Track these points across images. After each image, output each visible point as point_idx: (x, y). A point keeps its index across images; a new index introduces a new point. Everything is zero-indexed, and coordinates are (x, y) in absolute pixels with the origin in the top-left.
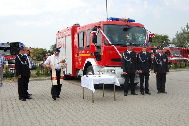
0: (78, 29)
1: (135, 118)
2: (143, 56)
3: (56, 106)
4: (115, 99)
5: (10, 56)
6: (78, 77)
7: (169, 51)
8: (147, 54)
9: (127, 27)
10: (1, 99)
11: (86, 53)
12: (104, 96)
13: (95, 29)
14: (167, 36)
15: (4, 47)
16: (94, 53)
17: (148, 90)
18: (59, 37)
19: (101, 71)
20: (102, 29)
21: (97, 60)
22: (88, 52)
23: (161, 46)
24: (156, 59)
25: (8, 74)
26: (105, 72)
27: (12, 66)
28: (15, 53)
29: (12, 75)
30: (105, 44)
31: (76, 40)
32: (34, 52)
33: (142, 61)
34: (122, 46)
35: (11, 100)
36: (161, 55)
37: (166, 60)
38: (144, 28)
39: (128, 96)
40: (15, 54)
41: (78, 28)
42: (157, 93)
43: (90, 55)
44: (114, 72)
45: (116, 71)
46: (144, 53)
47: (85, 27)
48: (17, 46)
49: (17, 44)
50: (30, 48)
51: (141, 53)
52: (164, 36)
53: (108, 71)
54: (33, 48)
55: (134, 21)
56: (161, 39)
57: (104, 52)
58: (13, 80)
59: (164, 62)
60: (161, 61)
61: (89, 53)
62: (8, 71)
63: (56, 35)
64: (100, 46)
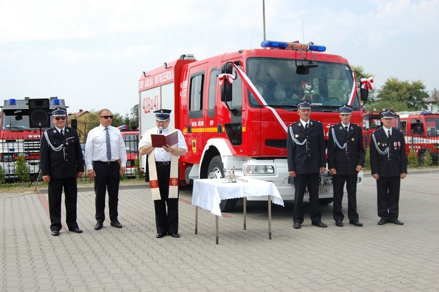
0: (189, 68)
1: (310, 280)
2: (342, 135)
3: (130, 250)
4: (270, 234)
5: (30, 131)
6: (188, 182)
7: (421, 121)
8: (352, 128)
9: (306, 64)
10: (5, 231)
11: (207, 125)
12: (245, 229)
13: (228, 70)
14: (421, 84)
15: (16, 110)
16: (226, 126)
17: (357, 216)
18: (146, 85)
19: (242, 169)
20: (245, 70)
21: (233, 144)
22: (212, 123)
23: (389, 111)
24: (375, 142)
25: (23, 174)
26: (250, 172)
27: (34, 156)
28: (40, 124)
29: (34, 177)
30: (251, 105)
31: (184, 94)
32: (89, 121)
33: (340, 146)
34: (292, 110)
35: (26, 235)
36: (389, 131)
37: (399, 145)
38: (348, 66)
39: (303, 228)
40: (40, 127)
41: (190, 65)
42: (379, 224)
43: (215, 130)
44: (272, 171)
45: (277, 170)
46: (344, 126)
47: (206, 62)
48: (45, 106)
49: (45, 103)
50: (81, 111)
51: (336, 128)
52: (414, 83)
53: (257, 169)
54: (87, 112)
55: (324, 49)
56: (406, 93)
57: (249, 124)
58: (34, 188)
59: (396, 148)
60: (387, 146)
61: (214, 126)
62: (25, 167)
63: (140, 81)
64: (239, 109)
